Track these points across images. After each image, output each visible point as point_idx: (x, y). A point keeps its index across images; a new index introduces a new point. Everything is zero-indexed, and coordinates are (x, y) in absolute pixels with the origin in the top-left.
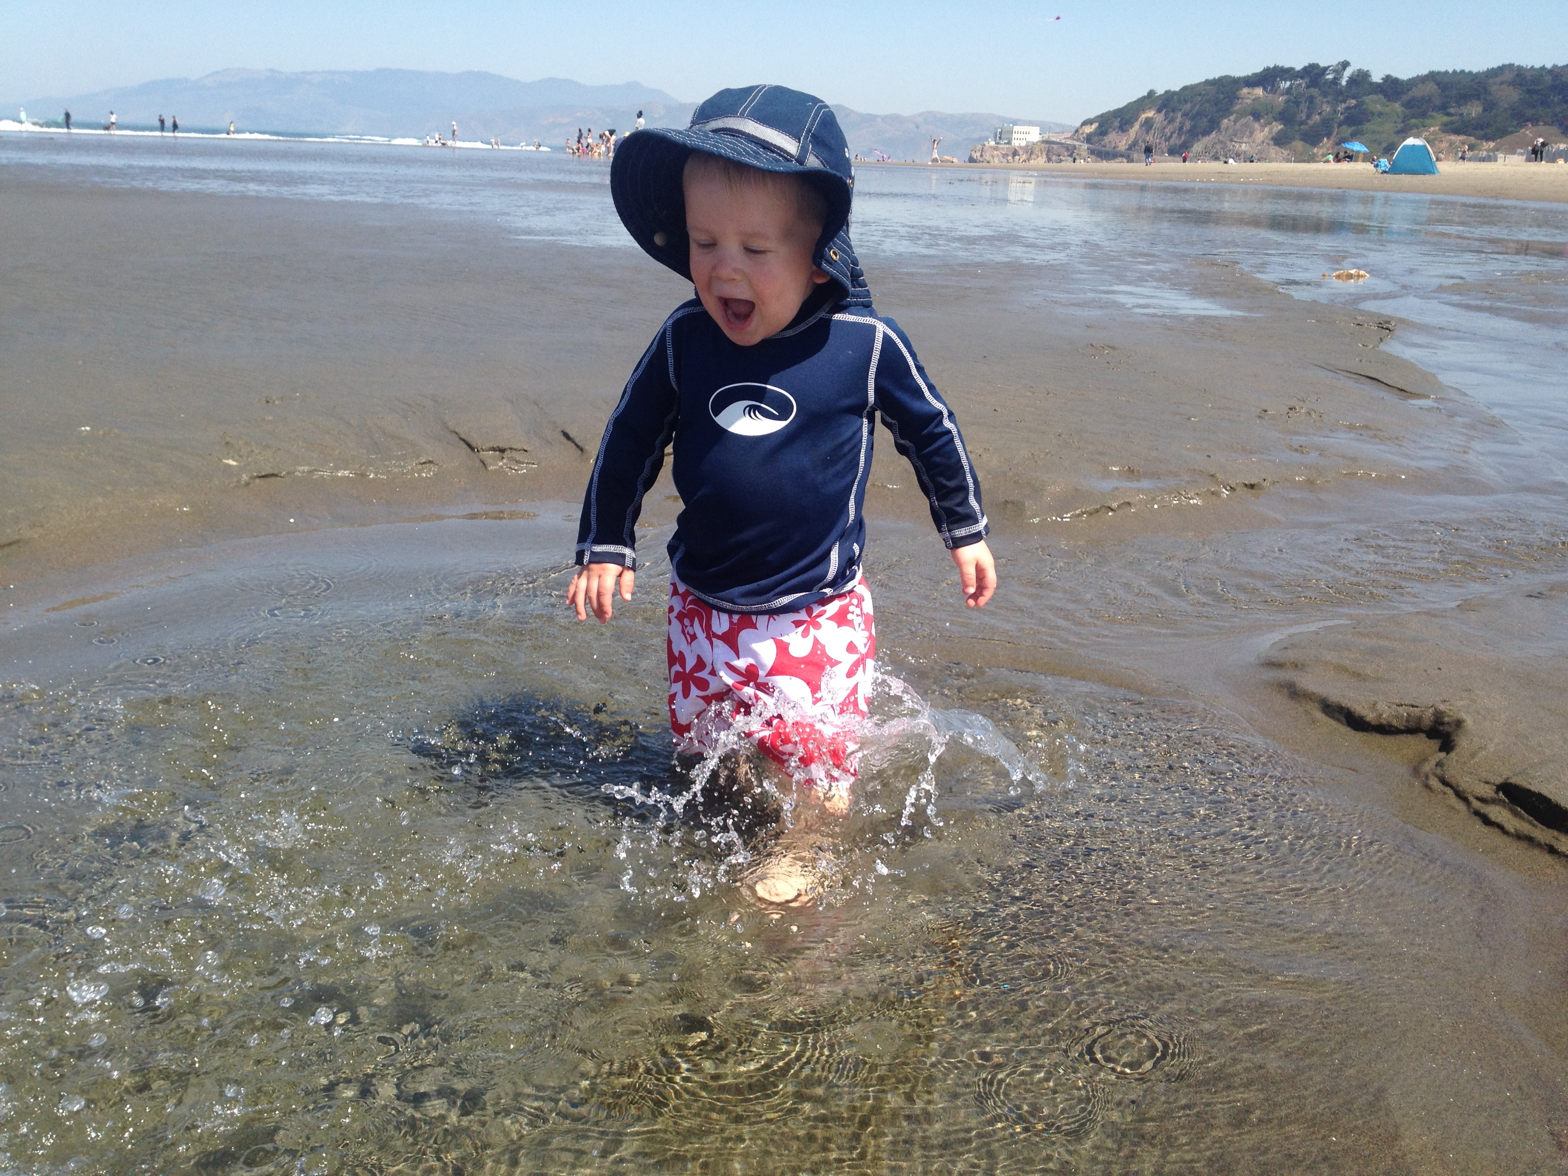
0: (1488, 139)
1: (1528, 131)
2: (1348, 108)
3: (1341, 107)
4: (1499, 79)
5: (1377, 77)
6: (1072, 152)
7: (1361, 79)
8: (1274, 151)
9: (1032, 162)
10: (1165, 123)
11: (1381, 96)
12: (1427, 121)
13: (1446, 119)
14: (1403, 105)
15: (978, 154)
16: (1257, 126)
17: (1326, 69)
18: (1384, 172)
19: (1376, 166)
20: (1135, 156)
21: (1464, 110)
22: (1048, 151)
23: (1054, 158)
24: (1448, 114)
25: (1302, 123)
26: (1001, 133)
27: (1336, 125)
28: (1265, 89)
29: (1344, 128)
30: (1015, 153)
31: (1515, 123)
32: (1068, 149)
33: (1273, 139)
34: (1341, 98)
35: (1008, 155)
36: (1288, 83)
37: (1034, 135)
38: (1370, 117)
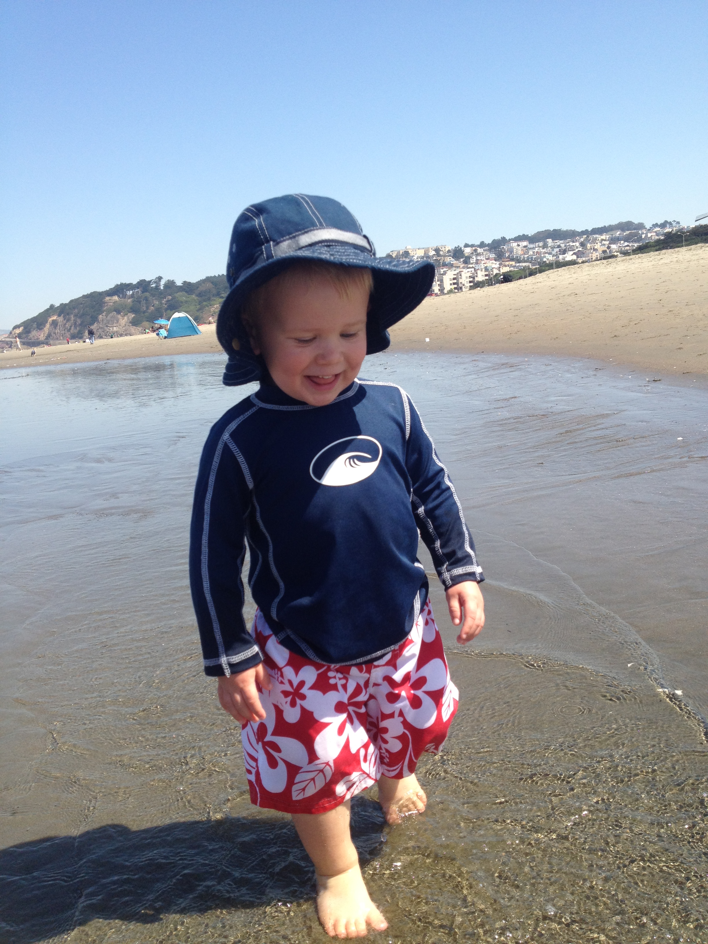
2: (168, 301)
3: (164, 301)
5: (179, 283)
6: (10, 345)
7: (170, 284)
8: (133, 329)
10: (65, 321)
11: (184, 293)
12: (212, 302)
14: (197, 296)
16: (119, 316)
17: (150, 281)
18: (164, 338)
20: (51, 342)
25: (144, 312)
28: (119, 296)
29: (169, 311)
33: (130, 323)
34: (162, 296)
36: (131, 292)
38: (181, 304)
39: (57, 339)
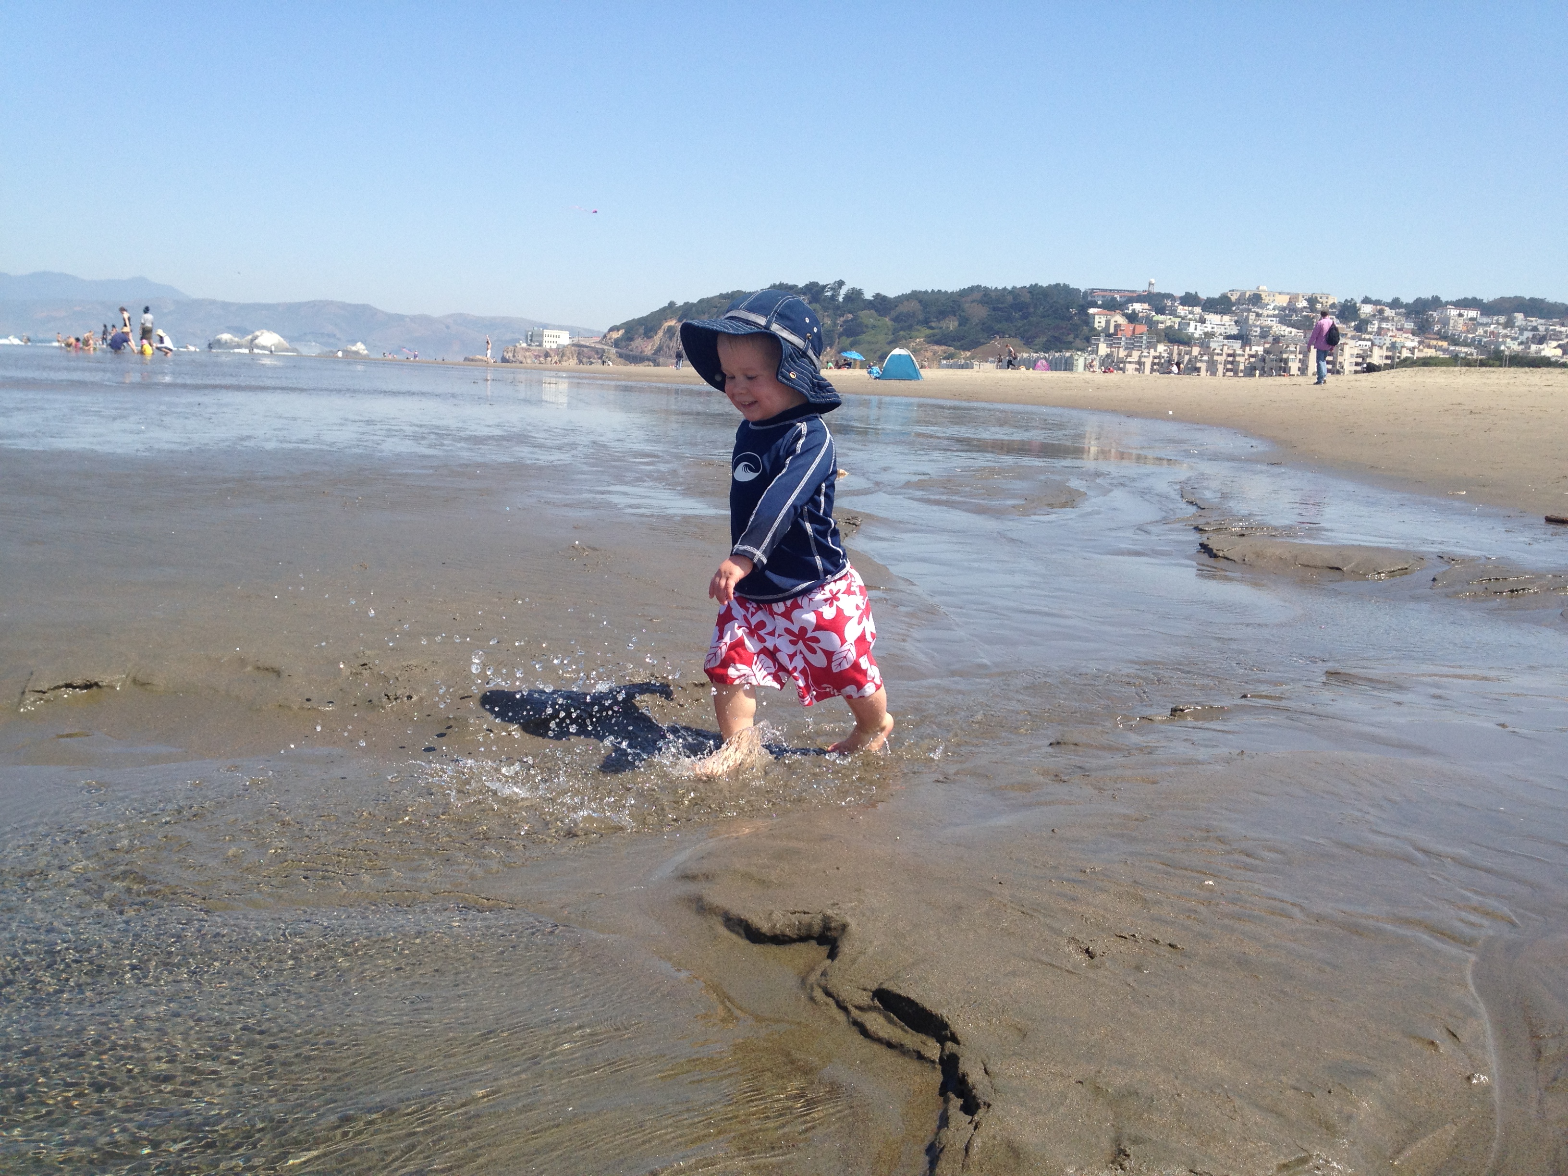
0: (964, 350)
1: (997, 343)
2: (845, 322)
3: (840, 321)
4: (969, 299)
5: (868, 295)
6: (601, 356)
7: (855, 296)
9: (564, 363)
11: (873, 311)
12: (914, 334)
13: (929, 332)
14: (892, 319)
15: (511, 355)
17: (825, 287)
18: (876, 378)
19: (870, 373)
20: (661, 360)
21: (944, 324)
22: (579, 354)
23: (585, 360)
24: (932, 328)
26: (532, 336)
27: (837, 336)
29: (844, 338)
30: (547, 355)
31: (986, 335)
32: (597, 353)
34: (839, 312)
35: (540, 357)
37: (564, 339)
38: (865, 329)
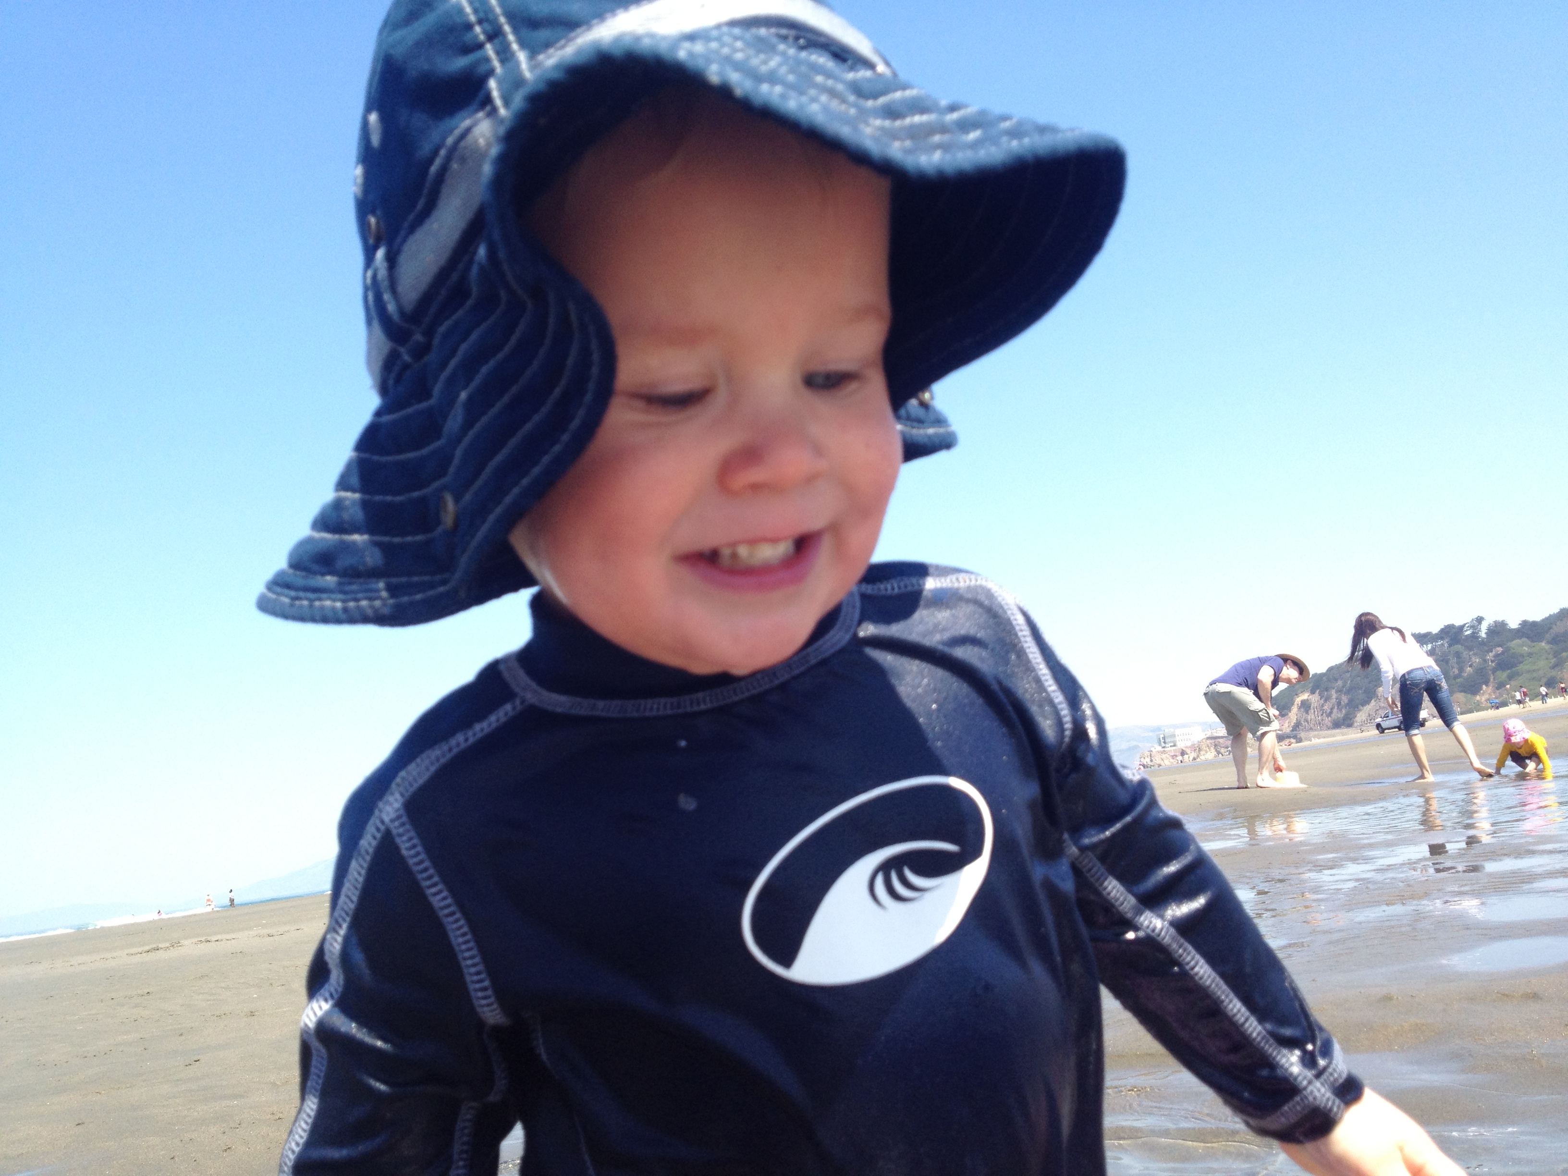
2: (1497, 656)
3: (1490, 656)
5: (1514, 624)
7: (1499, 630)
9: (1202, 757)
10: (1322, 701)
11: (1525, 639)
14: (1548, 643)
15: (1148, 760)
17: (1463, 626)
20: (1302, 735)
26: (1164, 738)
27: (1490, 672)
29: (1499, 673)
30: (1183, 753)
34: (1486, 648)
38: (1521, 659)
39: (1311, 729)
